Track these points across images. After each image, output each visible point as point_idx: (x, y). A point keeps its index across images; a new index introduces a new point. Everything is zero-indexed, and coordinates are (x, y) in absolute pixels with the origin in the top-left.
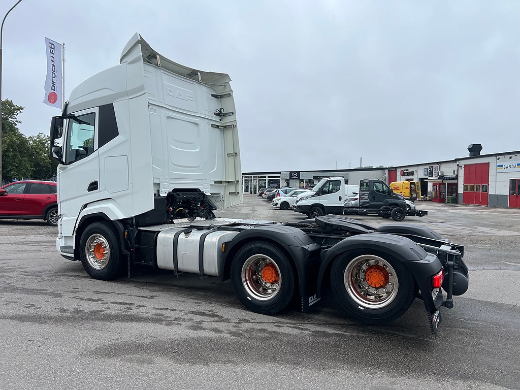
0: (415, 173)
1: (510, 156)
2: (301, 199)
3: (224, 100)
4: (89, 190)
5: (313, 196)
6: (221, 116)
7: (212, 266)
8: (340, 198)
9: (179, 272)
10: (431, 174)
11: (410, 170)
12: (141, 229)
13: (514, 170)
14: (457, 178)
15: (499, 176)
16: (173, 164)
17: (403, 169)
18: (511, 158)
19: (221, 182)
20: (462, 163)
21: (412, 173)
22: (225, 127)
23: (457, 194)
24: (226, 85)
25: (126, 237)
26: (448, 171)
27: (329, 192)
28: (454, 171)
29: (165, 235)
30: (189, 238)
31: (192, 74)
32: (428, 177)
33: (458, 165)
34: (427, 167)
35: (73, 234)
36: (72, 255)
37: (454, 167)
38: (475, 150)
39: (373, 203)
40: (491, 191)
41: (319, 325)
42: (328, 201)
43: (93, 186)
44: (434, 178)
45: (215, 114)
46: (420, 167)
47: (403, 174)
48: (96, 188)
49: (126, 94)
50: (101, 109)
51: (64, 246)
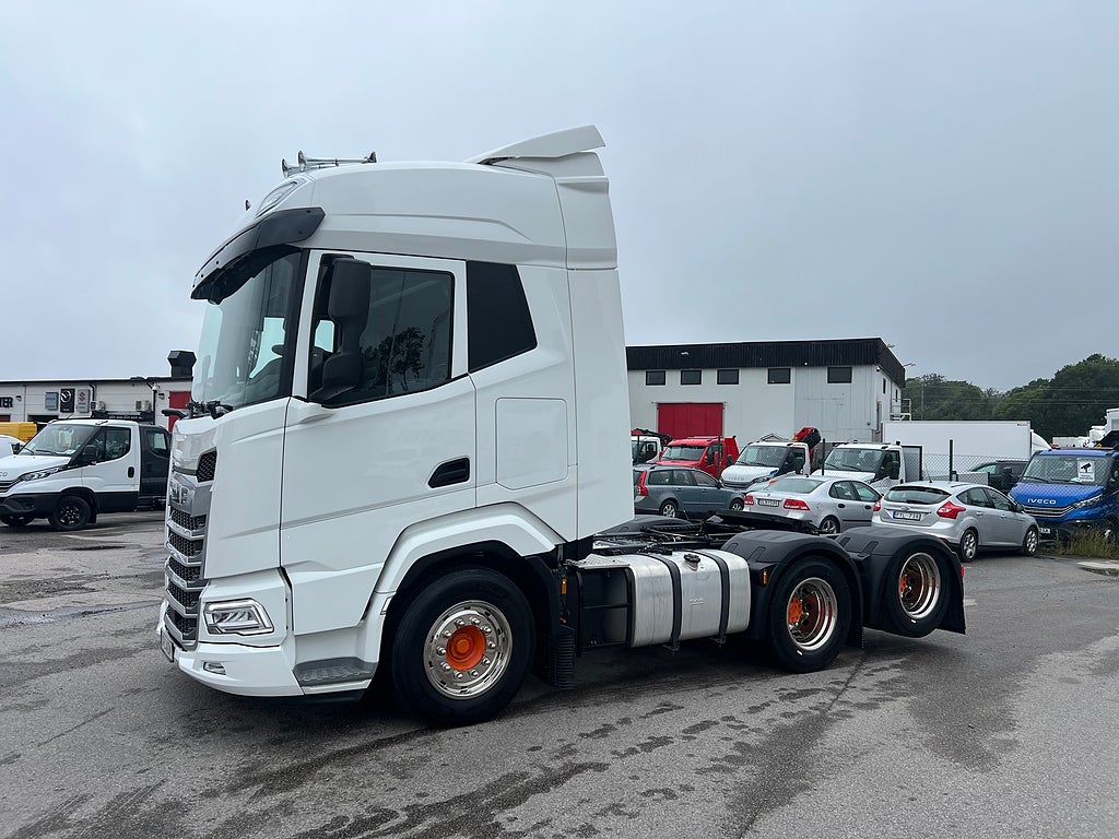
0: (15, 401)
2: (23, 477)
4: (435, 481)
8: (131, 473)
10: (69, 407)
20: (167, 388)
25: (564, 593)
28: (139, 402)
29: (650, 573)
30: (700, 570)
32: (58, 412)
33: (155, 391)
35: (366, 617)
37: (145, 394)
38: (182, 363)
42: (105, 479)
43: (453, 472)
44: (76, 415)
46: (30, 390)
48: (464, 477)
49: (564, 255)
50: (473, 268)
51: (294, 665)
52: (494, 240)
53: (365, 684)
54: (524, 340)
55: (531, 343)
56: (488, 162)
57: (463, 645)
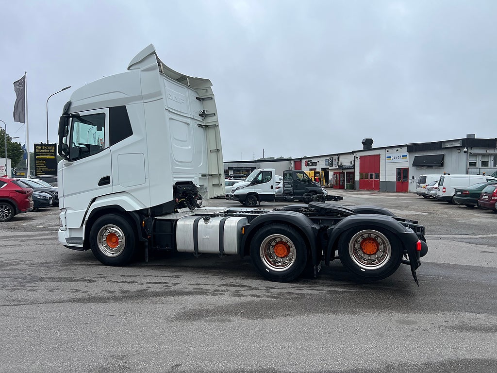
1: (396, 149)
2: (238, 189)
3: (206, 102)
4: (100, 184)
5: (249, 186)
6: (203, 116)
8: (272, 187)
9: (199, 253)
10: (332, 165)
11: (313, 161)
12: (158, 218)
13: (400, 160)
14: (354, 167)
15: (388, 166)
16: (176, 160)
17: (307, 160)
18: (397, 151)
19: (205, 175)
20: (358, 155)
21: (315, 164)
22: (208, 126)
23: (354, 182)
24: (208, 89)
25: (143, 226)
26: (346, 161)
27: (262, 182)
28: (351, 161)
29: (184, 222)
30: (209, 224)
31: (181, 79)
32: (329, 167)
33: (355, 156)
34: (328, 158)
35: (82, 225)
36: (82, 246)
37: (352, 158)
38: (368, 143)
39: (296, 191)
40: (382, 179)
41: (328, 286)
42: (262, 189)
43: (105, 181)
44: (334, 167)
45: (200, 115)
46: (321, 159)
47: (307, 164)
48: (109, 183)
49: (141, 98)
50: (111, 109)
51: (69, 237)
52: (115, 98)
54: (128, 132)
55: (130, 133)
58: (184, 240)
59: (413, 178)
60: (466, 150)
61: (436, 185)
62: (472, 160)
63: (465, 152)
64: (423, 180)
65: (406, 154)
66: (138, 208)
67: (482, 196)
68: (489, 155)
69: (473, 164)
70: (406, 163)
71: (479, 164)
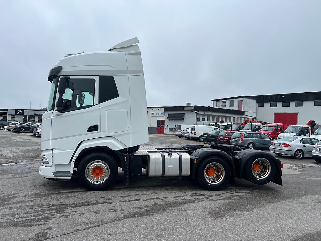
4: (89, 130)
7: (186, 170)
9: (165, 177)
12: (135, 154)
13: (160, 115)
18: (158, 110)
25: (126, 160)
29: (155, 157)
30: (172, 157)
35: (70, 162)
43: (94, 128)
48: (97, 130)
50: (101, 77)
51: (54, 172)
53: (70, 178)
56: (110, 50)
57: (98, 171)
58: (154, 169)
59: (167, 126)
60: (196, 112)
61: (189, 131)
62: (198, 117)
63: (196, 113)
64: (180, 127)
65: (164, 112)
66: (121, 148)
67: (219, 137)
68: (205, 115)
69: (199, 120)
70: (164, 117)
71: (201, 119)
